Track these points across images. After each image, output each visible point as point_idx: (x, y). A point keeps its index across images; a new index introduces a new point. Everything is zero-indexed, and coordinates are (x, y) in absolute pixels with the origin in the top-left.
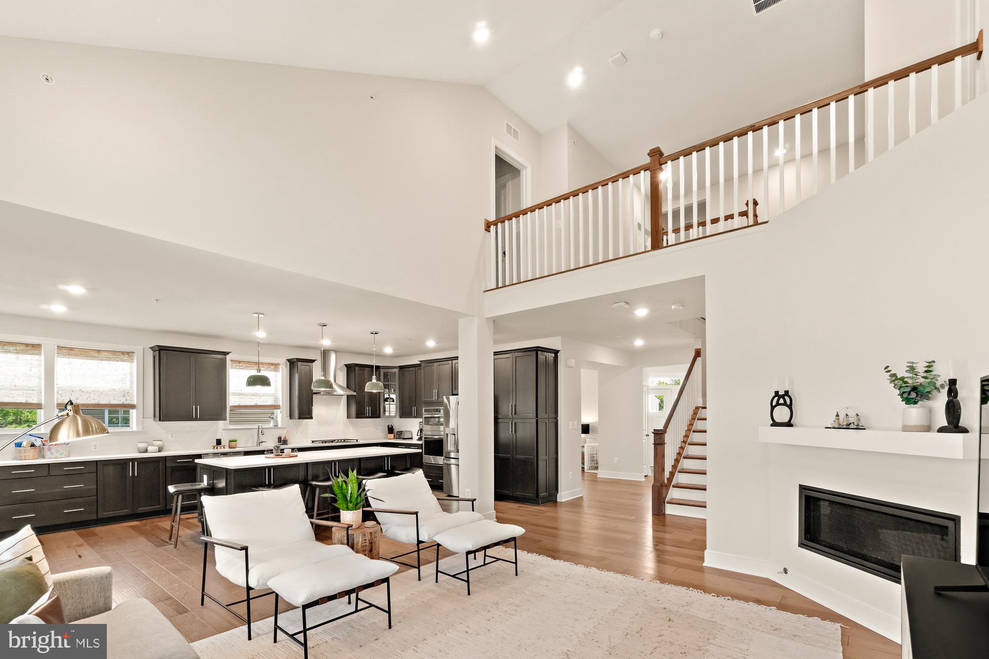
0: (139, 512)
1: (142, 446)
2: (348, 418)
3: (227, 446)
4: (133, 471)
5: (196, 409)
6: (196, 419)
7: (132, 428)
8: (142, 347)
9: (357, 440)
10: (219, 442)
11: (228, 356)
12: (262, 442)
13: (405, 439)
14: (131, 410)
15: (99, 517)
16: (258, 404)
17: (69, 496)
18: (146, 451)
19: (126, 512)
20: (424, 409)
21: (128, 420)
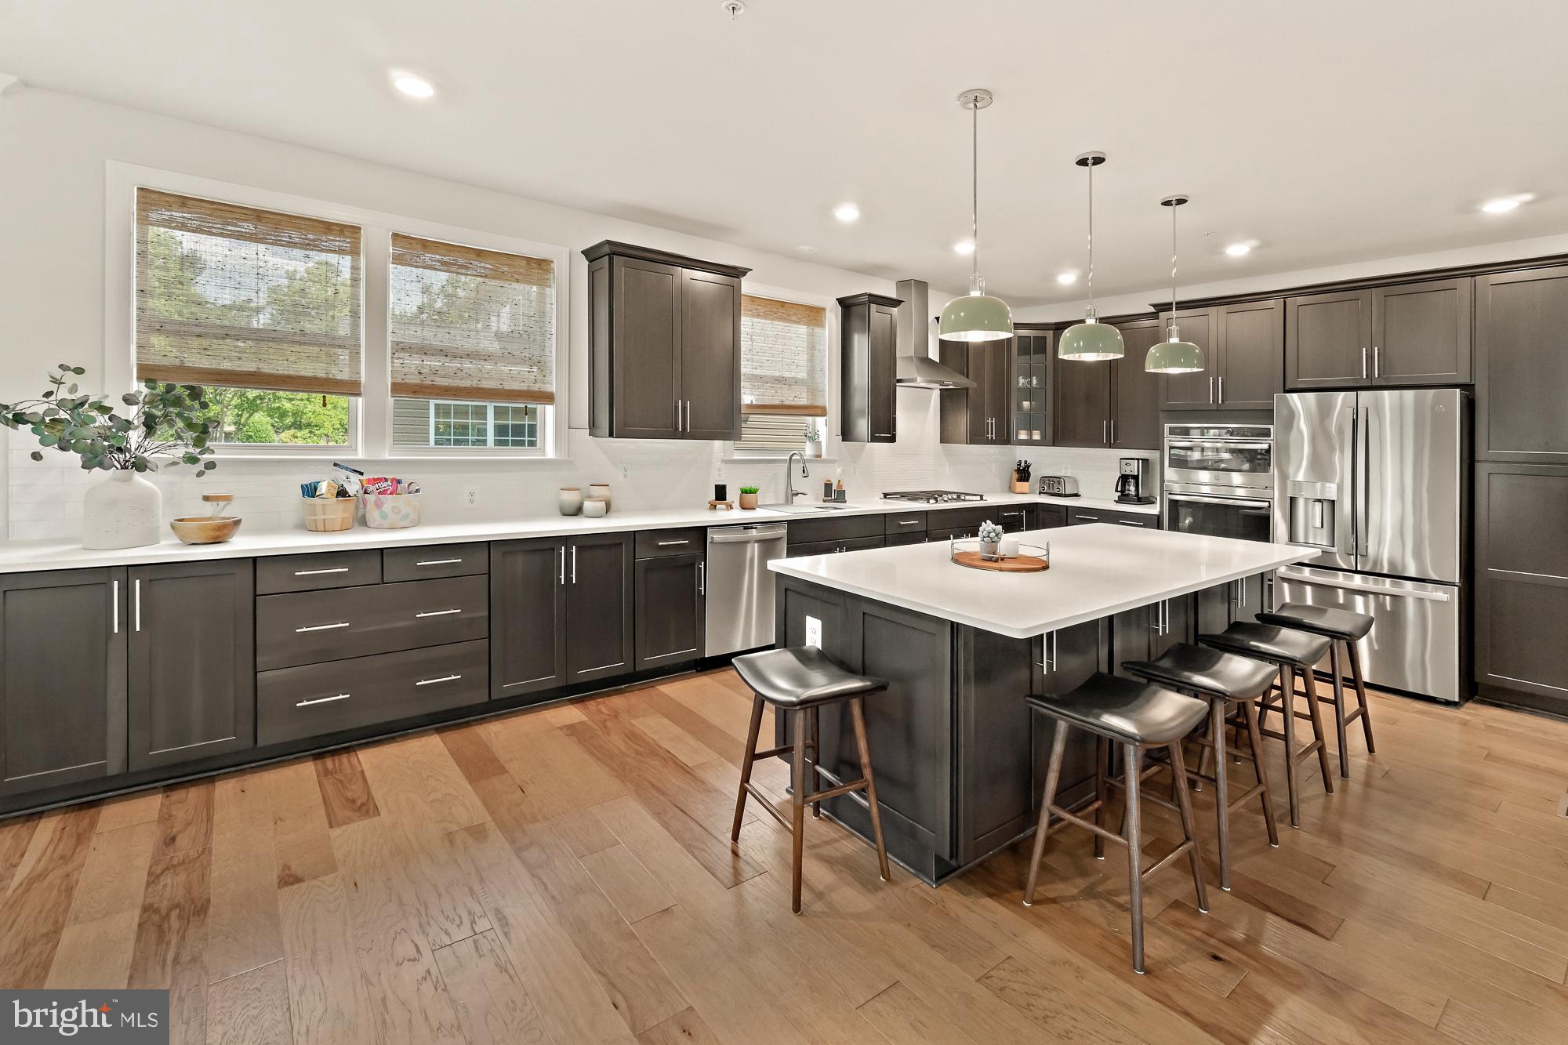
0: (579, 681)
1: (571, 498)
2: (943, 440)
3: (736, 504)
4: (568, 569)
5: (685, 411)
6: (683, 436)
7: (543, 450)
8: (568, 250)
9: (982, 496)
10: (721, 492)
11: (743, 280)
12: (797, 494)
13: (1066, 496)
14: (539, 407)
15: (494, 697)
16: (787, 403)
17: (429, 637)
18: (578, 511)
19: (550, 680)
20: (1167, 426)
21: (532, 430)
